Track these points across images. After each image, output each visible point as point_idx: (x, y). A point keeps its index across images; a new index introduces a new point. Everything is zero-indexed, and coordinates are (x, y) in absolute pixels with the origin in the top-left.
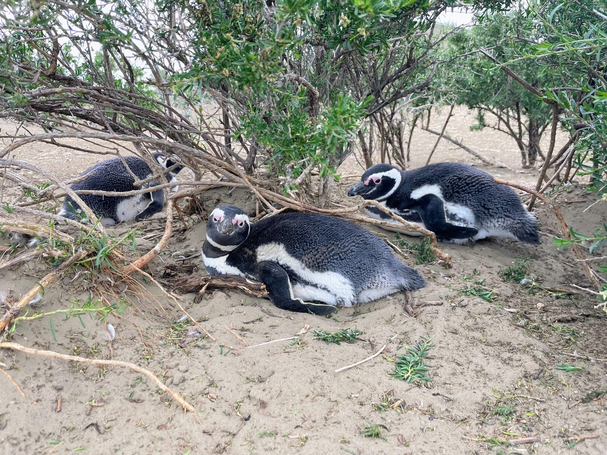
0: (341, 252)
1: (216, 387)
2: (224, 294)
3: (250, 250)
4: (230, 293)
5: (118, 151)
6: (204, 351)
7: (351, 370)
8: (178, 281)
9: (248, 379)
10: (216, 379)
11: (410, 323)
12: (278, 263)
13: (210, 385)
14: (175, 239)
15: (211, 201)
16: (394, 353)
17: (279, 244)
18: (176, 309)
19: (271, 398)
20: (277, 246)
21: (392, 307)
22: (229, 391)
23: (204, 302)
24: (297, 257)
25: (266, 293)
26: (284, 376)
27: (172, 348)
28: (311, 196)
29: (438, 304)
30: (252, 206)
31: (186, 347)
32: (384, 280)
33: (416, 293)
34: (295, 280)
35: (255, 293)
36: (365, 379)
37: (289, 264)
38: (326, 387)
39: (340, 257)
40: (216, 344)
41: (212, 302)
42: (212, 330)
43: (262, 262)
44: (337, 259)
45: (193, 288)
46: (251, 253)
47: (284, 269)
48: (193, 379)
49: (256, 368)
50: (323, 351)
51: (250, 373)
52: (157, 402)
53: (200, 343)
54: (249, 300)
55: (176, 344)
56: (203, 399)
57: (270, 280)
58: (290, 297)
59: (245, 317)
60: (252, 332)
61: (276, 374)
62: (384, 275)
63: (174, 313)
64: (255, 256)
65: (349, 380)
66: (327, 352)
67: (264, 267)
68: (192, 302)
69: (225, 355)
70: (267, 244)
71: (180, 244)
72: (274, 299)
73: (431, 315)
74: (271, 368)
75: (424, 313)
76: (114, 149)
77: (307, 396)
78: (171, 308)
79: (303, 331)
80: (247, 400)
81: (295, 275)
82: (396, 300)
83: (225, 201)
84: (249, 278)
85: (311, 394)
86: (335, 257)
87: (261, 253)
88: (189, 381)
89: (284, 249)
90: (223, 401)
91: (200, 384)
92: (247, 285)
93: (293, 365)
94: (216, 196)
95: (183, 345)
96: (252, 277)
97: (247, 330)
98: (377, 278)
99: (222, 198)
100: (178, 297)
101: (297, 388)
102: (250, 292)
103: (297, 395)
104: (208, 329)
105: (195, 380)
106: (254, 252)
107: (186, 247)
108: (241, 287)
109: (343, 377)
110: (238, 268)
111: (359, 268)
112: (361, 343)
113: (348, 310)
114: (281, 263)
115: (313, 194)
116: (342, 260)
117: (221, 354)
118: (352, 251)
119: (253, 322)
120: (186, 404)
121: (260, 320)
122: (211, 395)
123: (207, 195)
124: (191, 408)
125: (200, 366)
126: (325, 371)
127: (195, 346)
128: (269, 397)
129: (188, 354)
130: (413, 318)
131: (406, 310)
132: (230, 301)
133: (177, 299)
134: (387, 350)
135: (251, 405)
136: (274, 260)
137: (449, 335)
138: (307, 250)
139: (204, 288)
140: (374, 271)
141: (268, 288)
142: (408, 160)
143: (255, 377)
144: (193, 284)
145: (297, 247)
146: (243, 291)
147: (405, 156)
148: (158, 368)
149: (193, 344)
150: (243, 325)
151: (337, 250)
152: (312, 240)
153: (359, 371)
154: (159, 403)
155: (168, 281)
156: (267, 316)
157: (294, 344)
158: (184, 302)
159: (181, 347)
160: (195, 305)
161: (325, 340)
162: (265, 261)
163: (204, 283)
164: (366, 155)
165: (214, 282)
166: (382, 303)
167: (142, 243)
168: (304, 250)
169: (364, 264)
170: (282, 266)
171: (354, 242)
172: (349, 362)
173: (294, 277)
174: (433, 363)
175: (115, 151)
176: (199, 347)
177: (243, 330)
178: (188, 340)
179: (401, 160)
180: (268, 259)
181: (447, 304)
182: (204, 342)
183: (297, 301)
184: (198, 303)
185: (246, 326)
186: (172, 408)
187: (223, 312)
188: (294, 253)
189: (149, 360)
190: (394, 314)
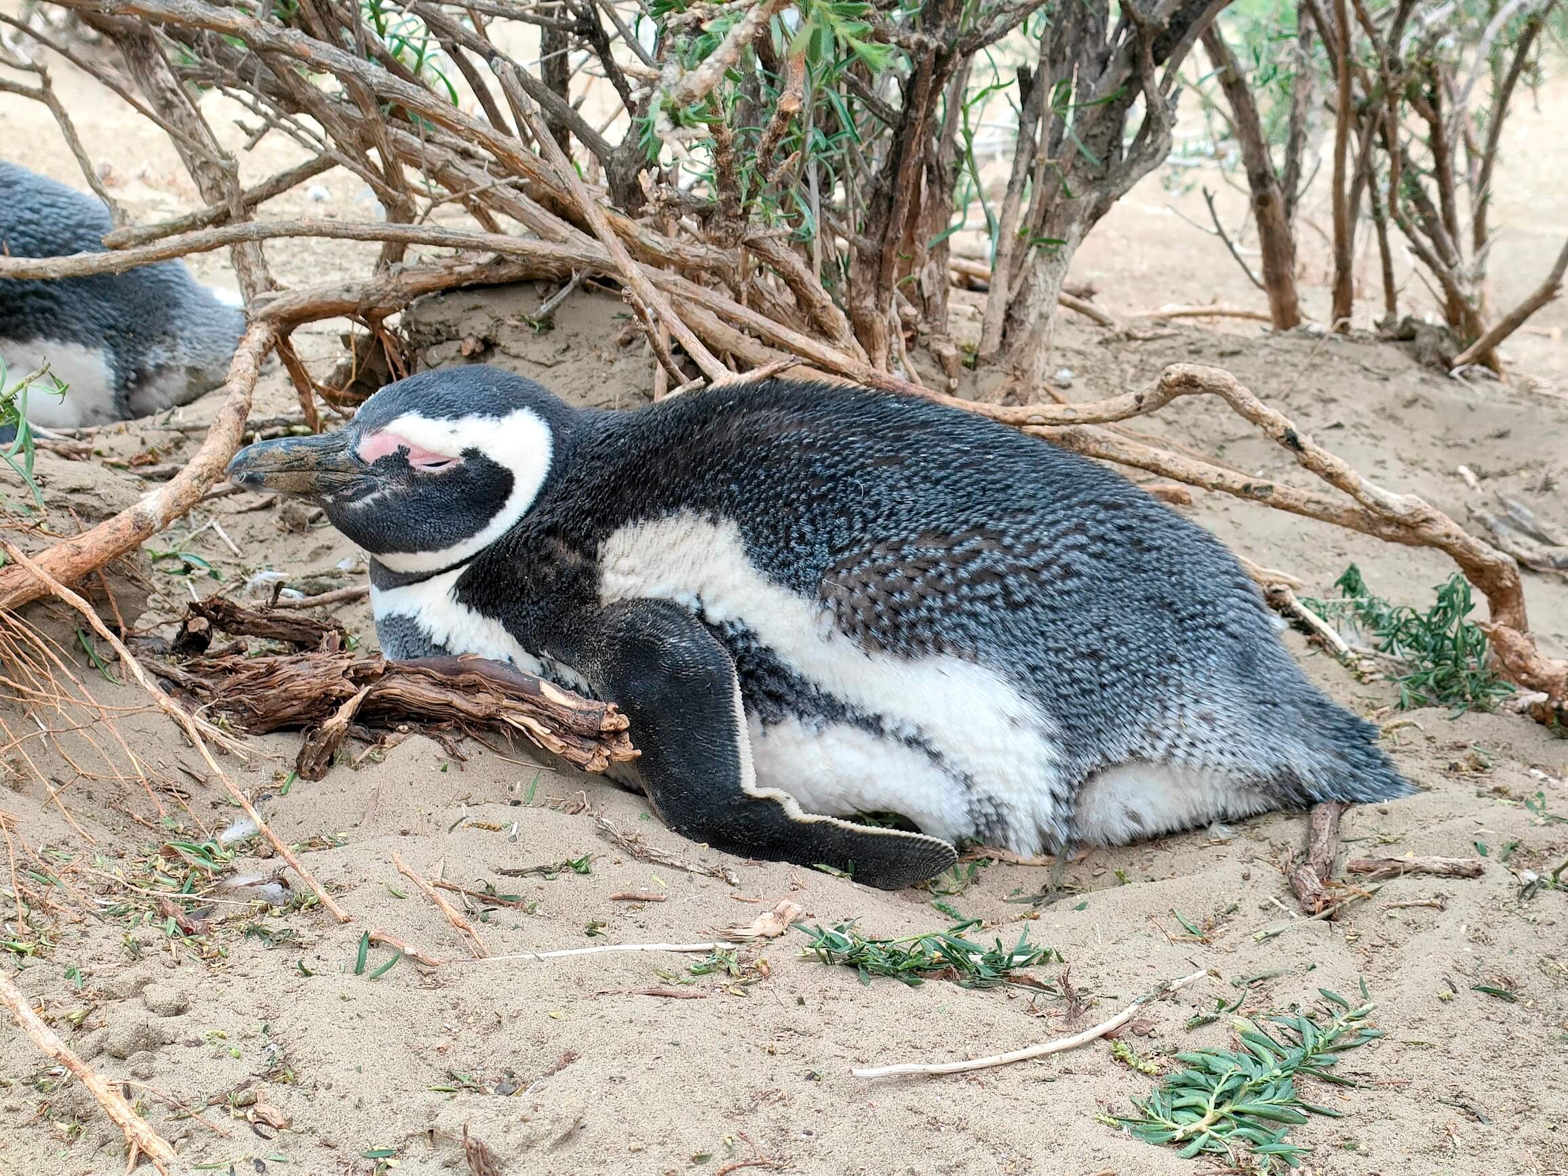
0: (1016, 571)
1: (295, 1083)
2: (435, 747)
3: (573, 546)
4: (468, 747)
5: (47, 82)
6: (283, 953)
7: (937, 1086)
8: (233, 670)
9: (452, 1077)
10: (301, 1051)
11: (1294, 941)
12: (701, 615)
13: (268, 1076)
14: (273, 517)
15: (451, 348)
16: (1168, 1042)
17: (714, 521)
18: (210, 796)
19: (528, 1144)
20: (706, 529)
21: (1232, 868)
22: (348, 1103)
23: (340, 773)
24: (796, 584)
25: (626, 751)
26: (614, 1072)
27: (146, 931)
28: (940, 361)
29: (1455, 873)
30: (641, 381)
31: (208, 931)
32: (1204, 731)
33: (1360, 820)
34: (777, 699)
35: (577, 754)
36: (991, 1122)
37: (754, 621)
38: (796, 1132)
39: (1007, 592)
40: (350, 933)
41: (371, 777)
42: (343, 881)
43: (623, 603)
44: (989, 599)
45: (297, 707)
46: (574, 559)
47: (730, 642)
48: (198, 1043)
49: (500, 1039)
50: (830, 1005)
51: (469, 1058)
52: (22, 1118)
53: (273, 924)
54: (548, 783)
55: (165, 916)
56: (225, 1123)
57: (652, 686)
58: (737, 778)
59: (512, 849)
60: (531, 912)
61: (578, 1066)
62: (1207, 706)
63: (198, 812)
64: (590, 574)
65: (914, 1120)
66: (849, 1012)
67: (631, 626)
68: (288, 774)
69: (375, 978)
70: (657, 517)
71: (295, 541)
72: (665, 789)
73: (1408, 915)
74: (565, 1043)
75: (1377, 903)
76: (31, 68)
77: (700, 1159)
78: (188, 785)
79: (765, 923)
80: (418, 1149)
81: (778, 672)
82: (1261, 849)
83: (515, 348)
84: (558, 681)
85: (720, 1153)
86: (982, 590)
87: (624, 564)
88: (179, 1048)
89: (741, 547)
90: (308, 1141)
91: (223, 1064)
92: (542, 711)
93: (669, 1037)
94: (480, 324)
95: (197, 925)
96: (569, 675)
97: (509, 901)
98: (1172, 715)
99: (505, 338)
100: (229, 743)
101: (662, 1122)
102: (556, 745)
103: (655, 1150)
104: (327, 876)
105: (208, 1048)
106: (592, 555)
107: (315, 555)
108: (515, 720)
109: (885, 1102)
110: (509, 626)
111: (1094, 655)
112: (1024, 994)
113: (1018, 874)
114: (715, 614)
115: (949, 351)
116: (1015, 607)
117: (359, 971)
118: (1068, 572)
119: (543, 871)
120: (142, 1129)
121: (580, 868)
122: (261, 1108)
123: (433, 315)
124: (159, 1147)
125: (248, 1002)
126: (811, 1077)
127: (250, 932)
128: (515, 1137)
129: (210, 960)
130: (1316, 922)
131: (1294, 891)
132: (457, 781)
133: (221, 752)
134: (1140, 1029)
135: (434, 1164)
136: (682, 599)
137: (1472, 1003)
138: (848, 547)
139: (345, 712)
140: (1164, 680)
141: (641, 730)
142: (1480, 240)
143: (489, 1074)
144: (299, 686)
145: (802, 537)
146: (522, 739)
147: (1464, 218)
148: (57, 992)
149: (243, 924)
150: (493, 879)
151: (992, 556)
152: (876, 505)
153: (974, 1090)
154: (32, 1125)
155: (191, 669)
156: (617, 854)
157: (708, 970)
158: (249, 766)
159: (188, 932)
160: (298, 784)
161: (854, 963)
162: (638, 601)
163: (350, 687)
164: (1261, 203)
165: (397, 687)
166: (1183, 853)
167: (87, 482)
168: (834, 551)
169: (1122, 641)
170: (717, 629)
171: (1080, 528)
172: (940, 1053)
173: (772, 684)
174: (1353, 1100)
175: (34, 82)
176: (264, 934)
177: (489, 897)
178: (229, 906)
179: (1435, 237)
180: (653, 591)
181: (1498, 876)
182: (296, 922)
183: (770, 802)
184: (315, 776)
185: (505, 886)
186: (80, 1145)
187: (413, 823)
188: (785, 564)
189: (27, 960)
190: (1230, 901)
